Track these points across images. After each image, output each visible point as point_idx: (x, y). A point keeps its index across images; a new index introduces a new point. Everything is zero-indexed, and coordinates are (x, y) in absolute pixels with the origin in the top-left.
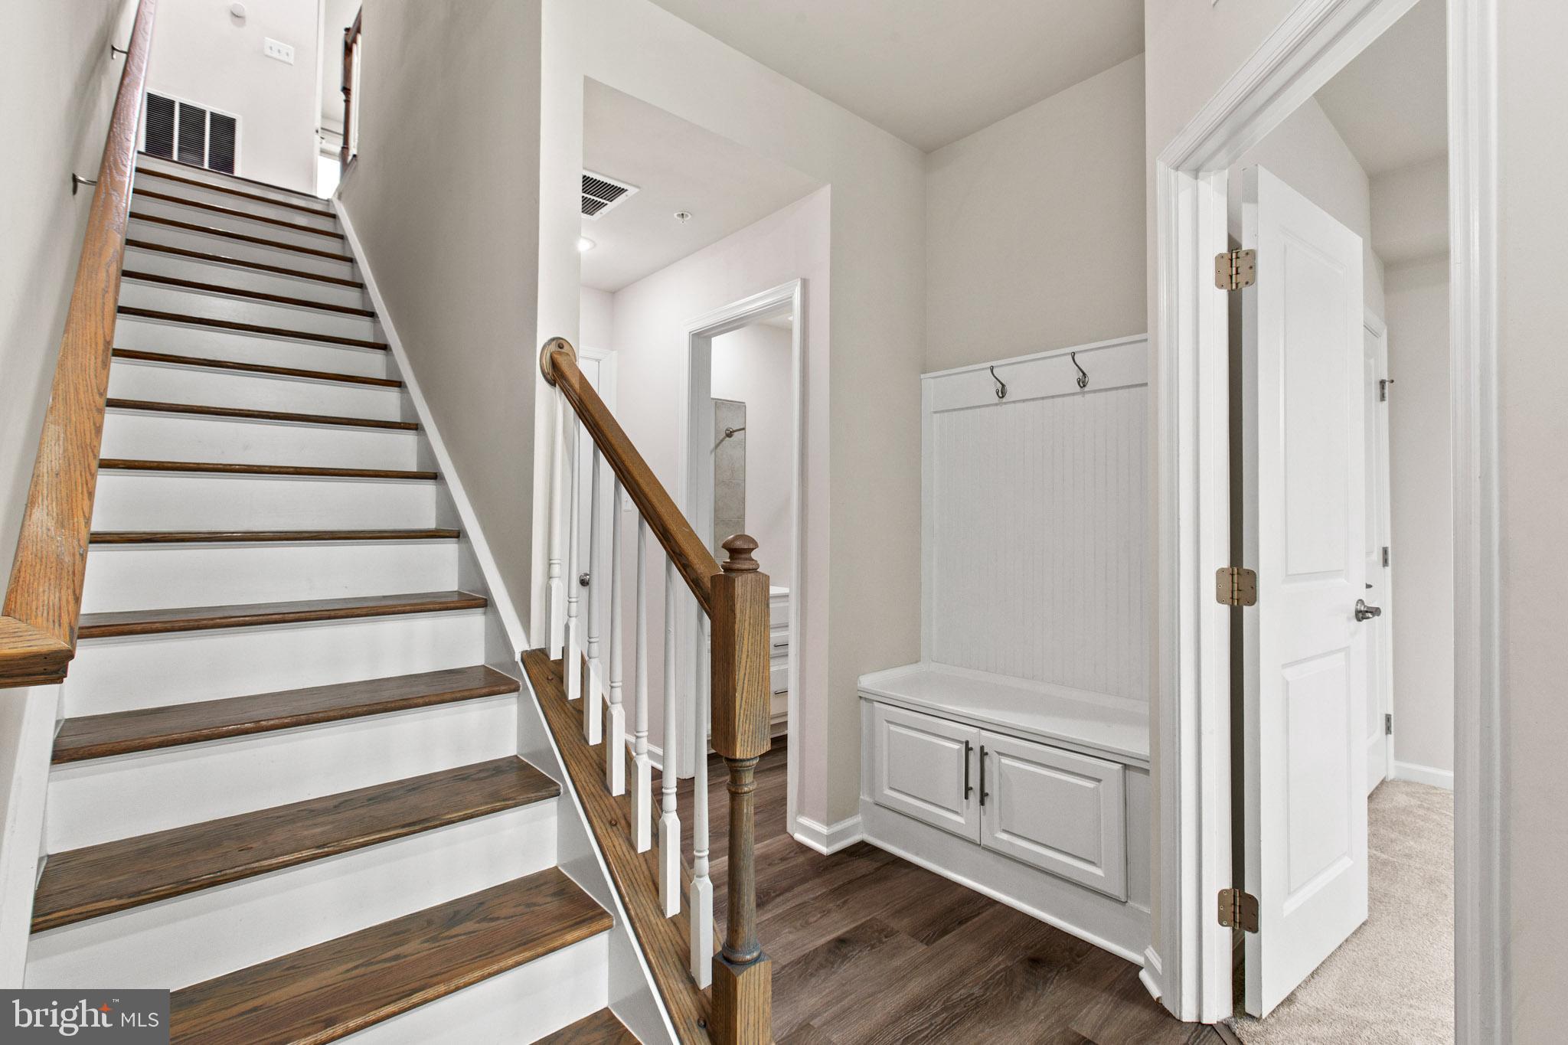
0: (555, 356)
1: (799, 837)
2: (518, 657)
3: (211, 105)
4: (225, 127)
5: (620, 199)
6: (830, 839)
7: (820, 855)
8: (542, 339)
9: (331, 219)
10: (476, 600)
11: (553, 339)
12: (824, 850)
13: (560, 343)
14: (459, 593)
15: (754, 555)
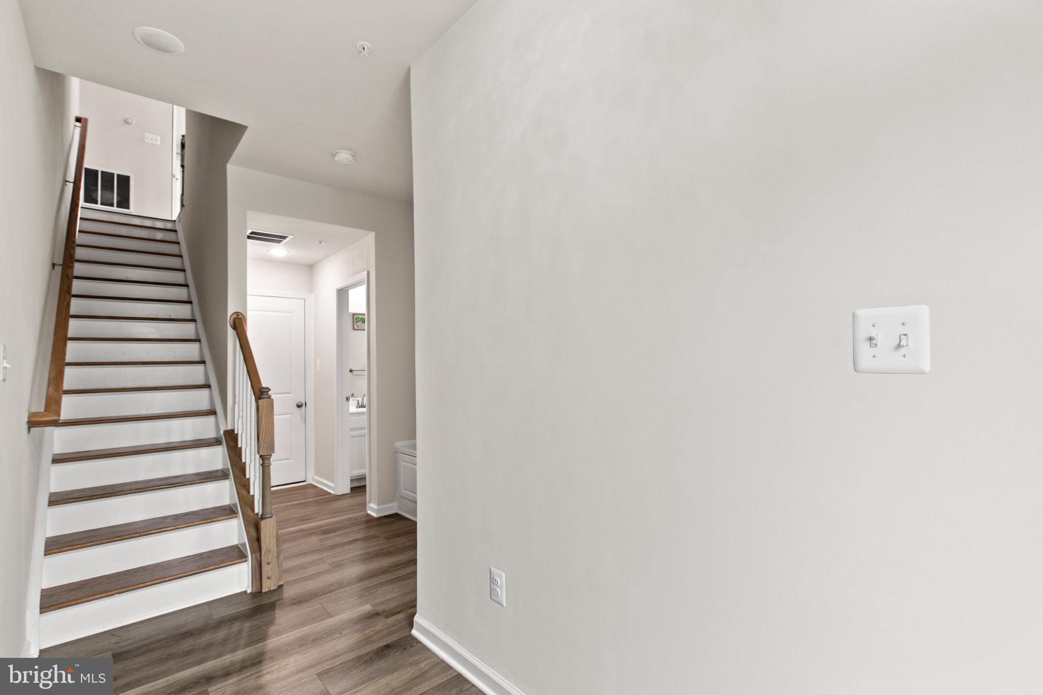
0: (236, 319)
1: (369, 512)
2: (222, 432)
3: (117, 170)
4: (124, 181)
5: (287, 239)
6: (377, 511)
7: (374, 517)
8: (230, 313)
9: (174, 233)
10: (213, 412)
11: (235, 313)
12: (375, 515)
13: (237, 313)
14: (210, 410)
15: (269, 393)
